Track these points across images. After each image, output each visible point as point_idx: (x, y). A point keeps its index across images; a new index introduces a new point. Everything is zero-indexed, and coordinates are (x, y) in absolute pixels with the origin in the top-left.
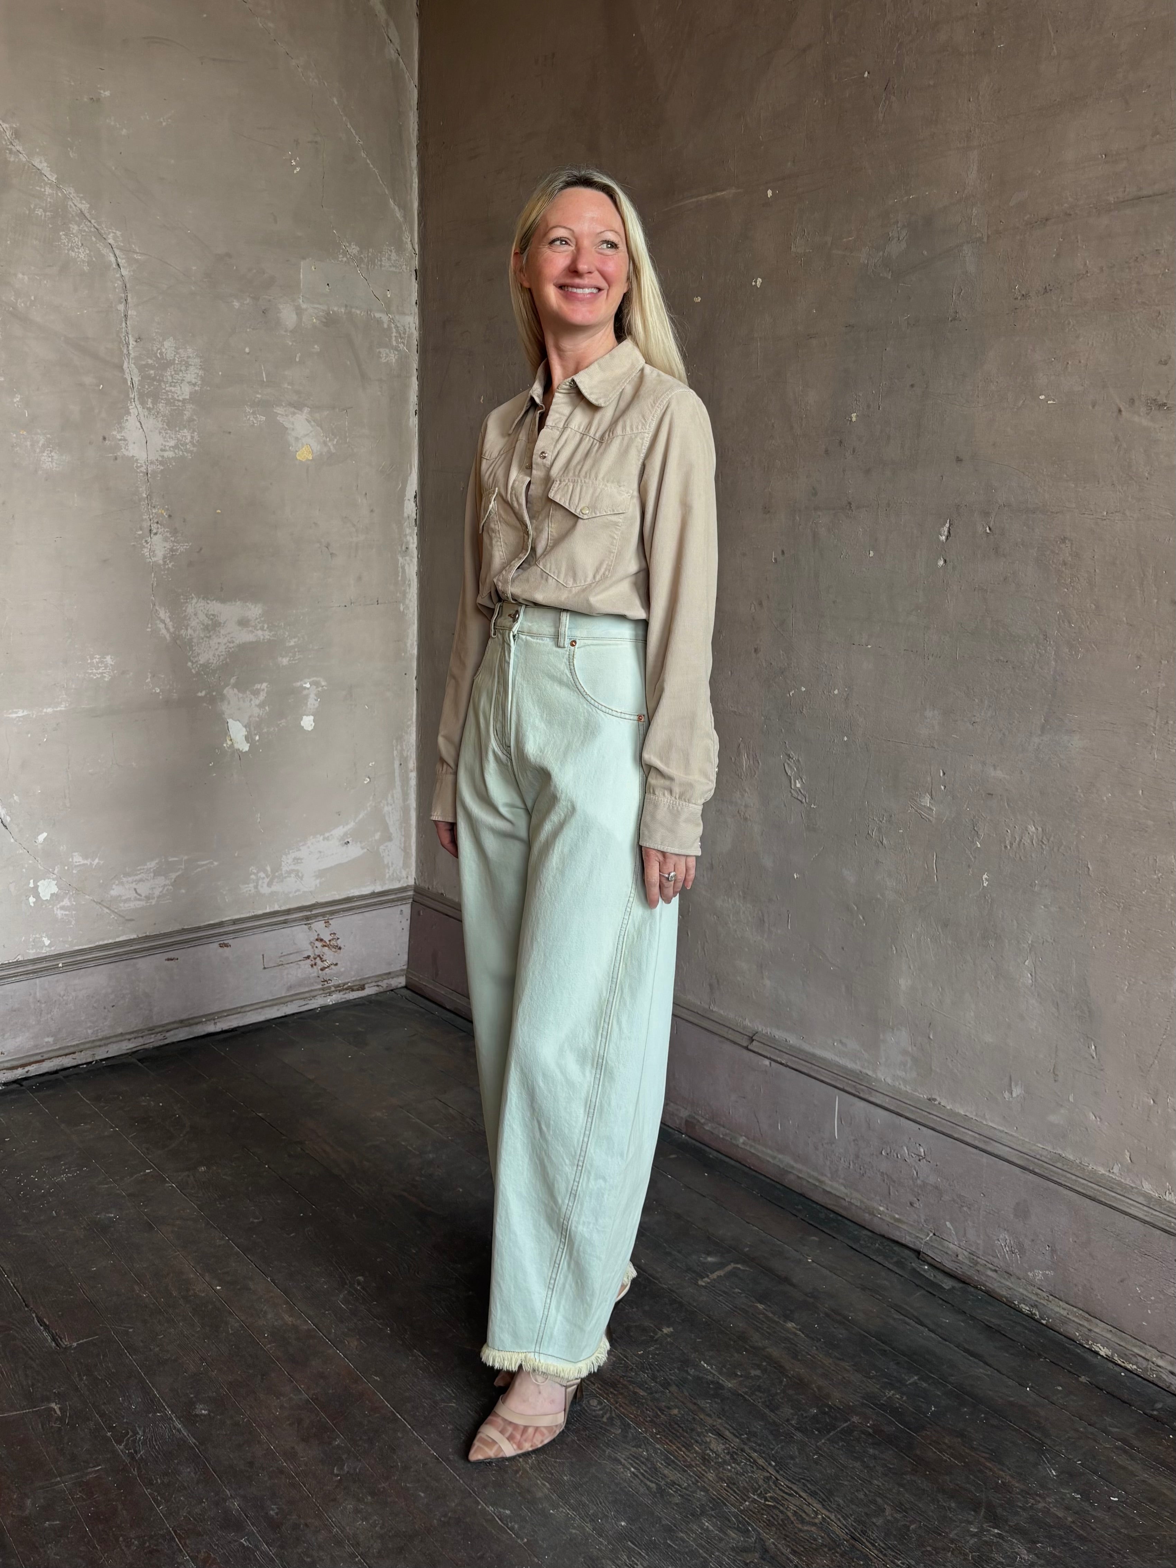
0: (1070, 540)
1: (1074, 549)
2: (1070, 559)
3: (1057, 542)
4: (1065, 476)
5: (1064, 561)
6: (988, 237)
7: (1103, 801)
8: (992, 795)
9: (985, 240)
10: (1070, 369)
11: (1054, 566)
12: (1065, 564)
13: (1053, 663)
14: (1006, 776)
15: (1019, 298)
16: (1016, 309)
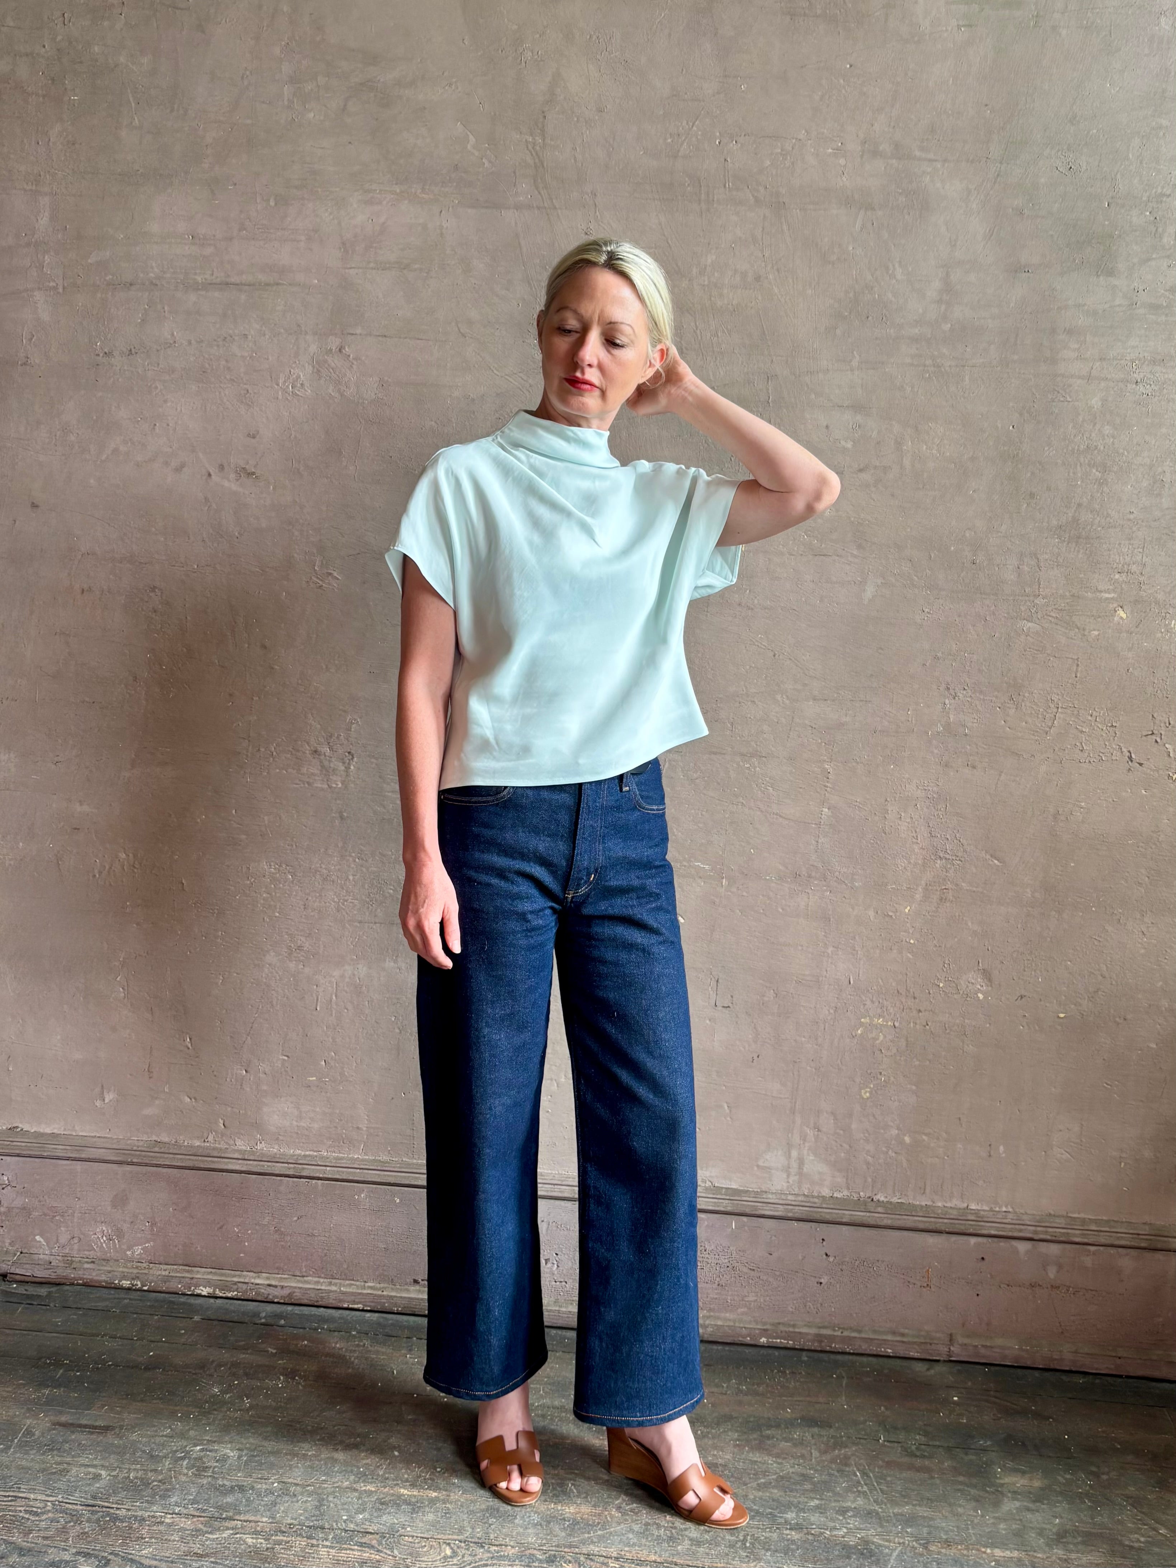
0: (160, 589)
1: (164, 598)
2: (160, 607)
3: (146, 591)
4: (153, 529)
5: (153, 608)
6: (64, 288)
7: (198, 823)
8: (79, 829)
9: (61, 290)
10: (157, 431)
11: (143, 613)
12: (155, 611)
13: (144, 702)
14: (93, 810)
15: (101, 355)
16: (98, 365)
